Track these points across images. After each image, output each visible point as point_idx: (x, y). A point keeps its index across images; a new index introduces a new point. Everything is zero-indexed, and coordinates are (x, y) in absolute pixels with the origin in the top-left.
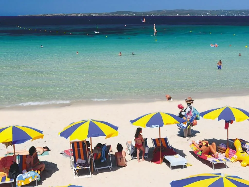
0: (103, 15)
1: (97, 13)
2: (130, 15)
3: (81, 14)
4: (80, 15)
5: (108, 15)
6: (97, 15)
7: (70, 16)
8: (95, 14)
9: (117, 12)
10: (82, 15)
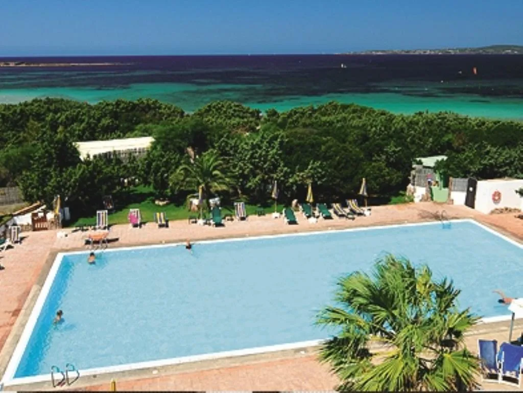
0: (467, 52)
1: (457, 49)
2: (516, 52)
3: (430, 51)
4: (428, 52)
5: (477, 52)
6: (458, 52)
7: (412, 53)
8: (453, 50)
9: (492, 47)
10: (433, 53)
